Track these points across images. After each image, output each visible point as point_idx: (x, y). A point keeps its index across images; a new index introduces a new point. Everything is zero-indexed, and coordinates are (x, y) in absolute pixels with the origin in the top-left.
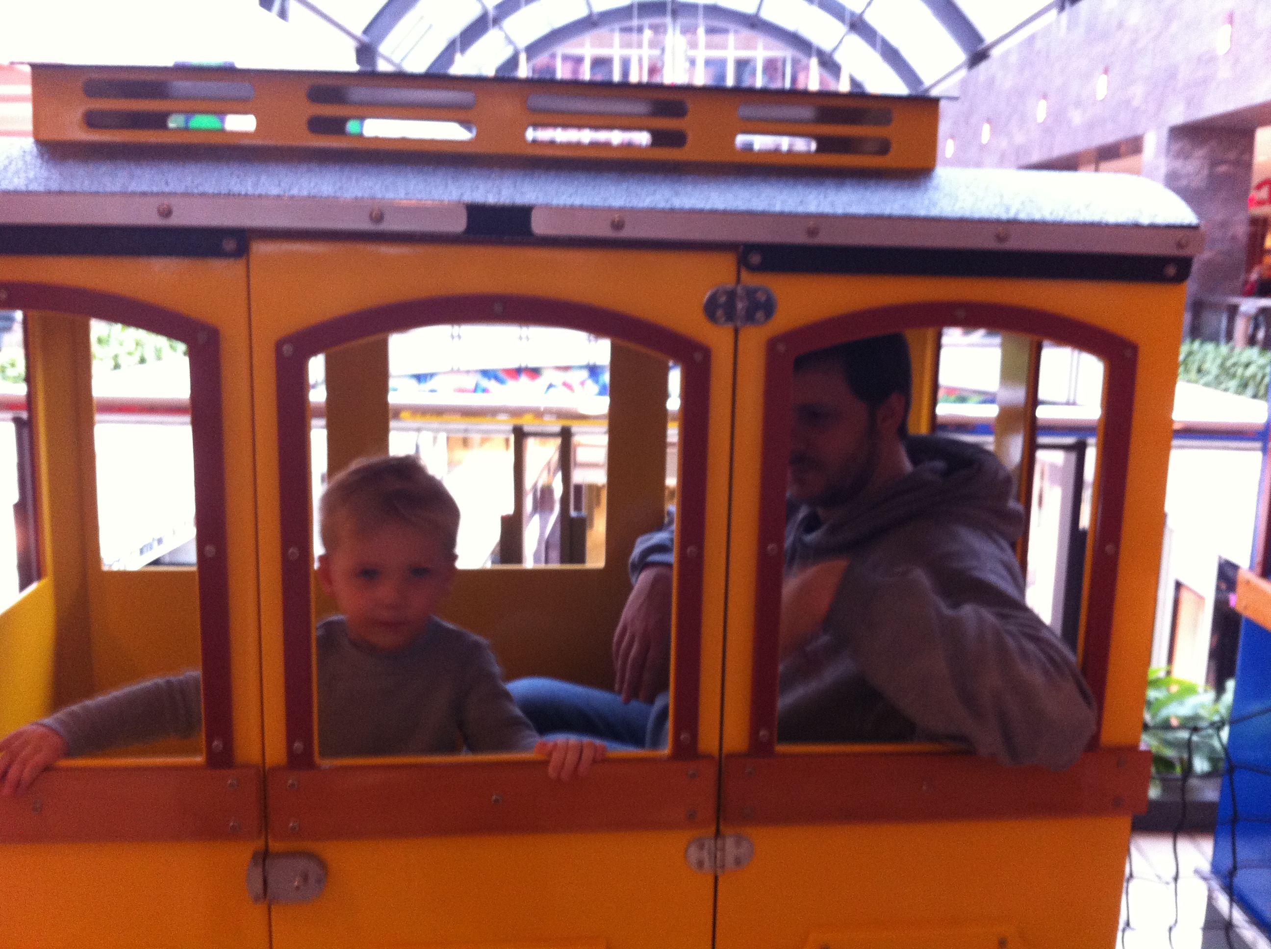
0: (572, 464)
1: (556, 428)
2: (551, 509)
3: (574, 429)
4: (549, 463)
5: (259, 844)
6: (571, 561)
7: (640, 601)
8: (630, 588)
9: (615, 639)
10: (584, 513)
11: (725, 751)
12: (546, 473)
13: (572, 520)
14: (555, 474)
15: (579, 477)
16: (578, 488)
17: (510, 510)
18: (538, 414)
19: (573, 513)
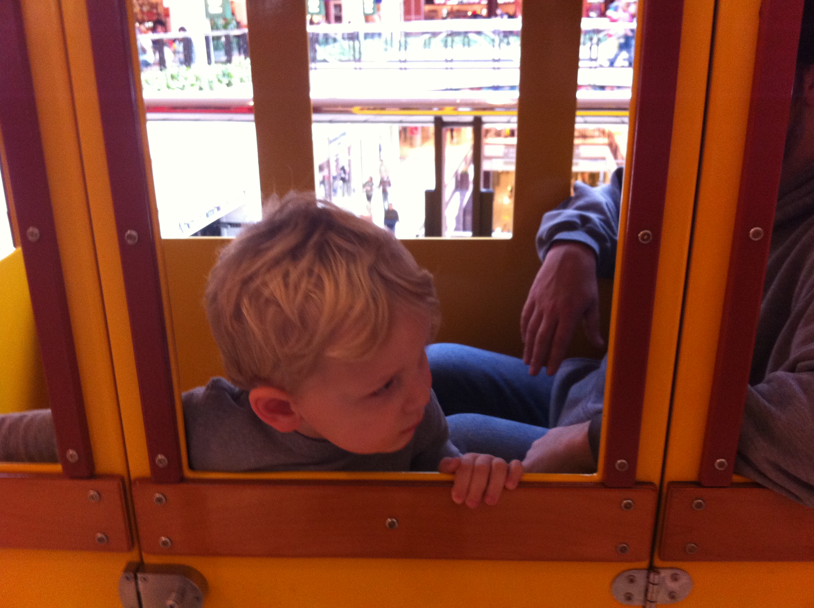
0: (482, 157)
1: (470, 119)
2: (467, 188)
3: (484, 119)
4: (466, 157)
5: (133, 556)
6: (481, 235)
7: (550, 277)
8: (539, 264)
9: (523, 314)
10: (491, 189)
11: (667, 479)
12: (464, 164)
13: (482, 194)
14: (469, 165)
15: (486, 166)
16: (487, 174)
17: (432, 187)
18: (455, 105)
19: (483, 190)
